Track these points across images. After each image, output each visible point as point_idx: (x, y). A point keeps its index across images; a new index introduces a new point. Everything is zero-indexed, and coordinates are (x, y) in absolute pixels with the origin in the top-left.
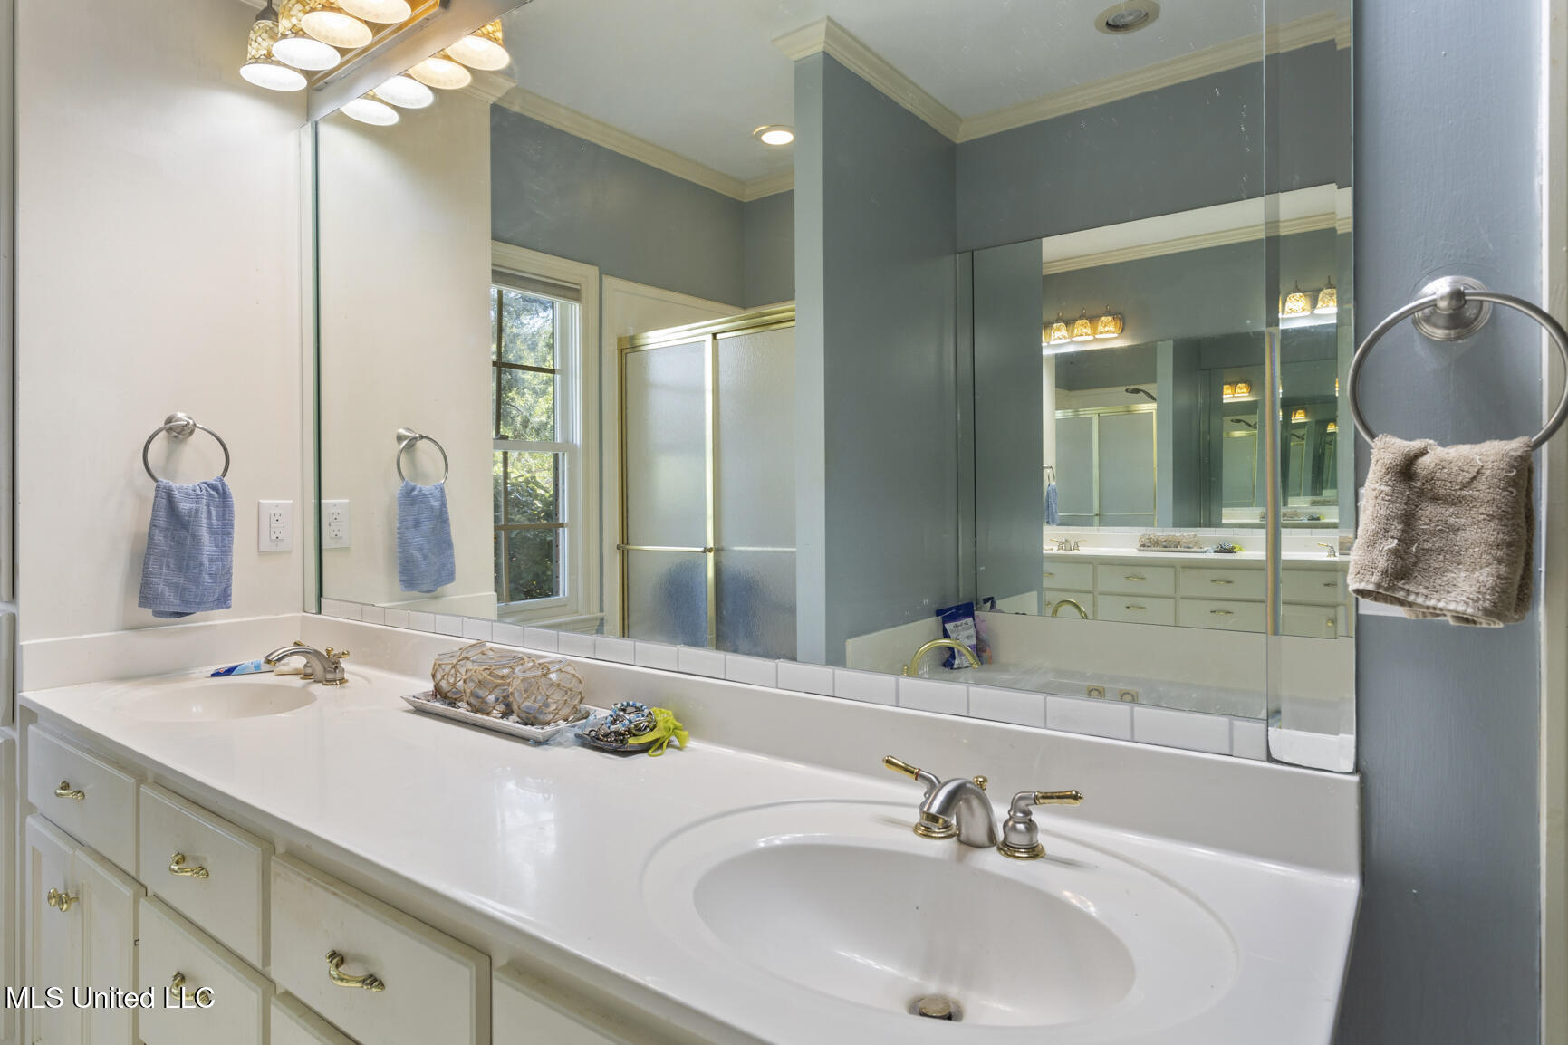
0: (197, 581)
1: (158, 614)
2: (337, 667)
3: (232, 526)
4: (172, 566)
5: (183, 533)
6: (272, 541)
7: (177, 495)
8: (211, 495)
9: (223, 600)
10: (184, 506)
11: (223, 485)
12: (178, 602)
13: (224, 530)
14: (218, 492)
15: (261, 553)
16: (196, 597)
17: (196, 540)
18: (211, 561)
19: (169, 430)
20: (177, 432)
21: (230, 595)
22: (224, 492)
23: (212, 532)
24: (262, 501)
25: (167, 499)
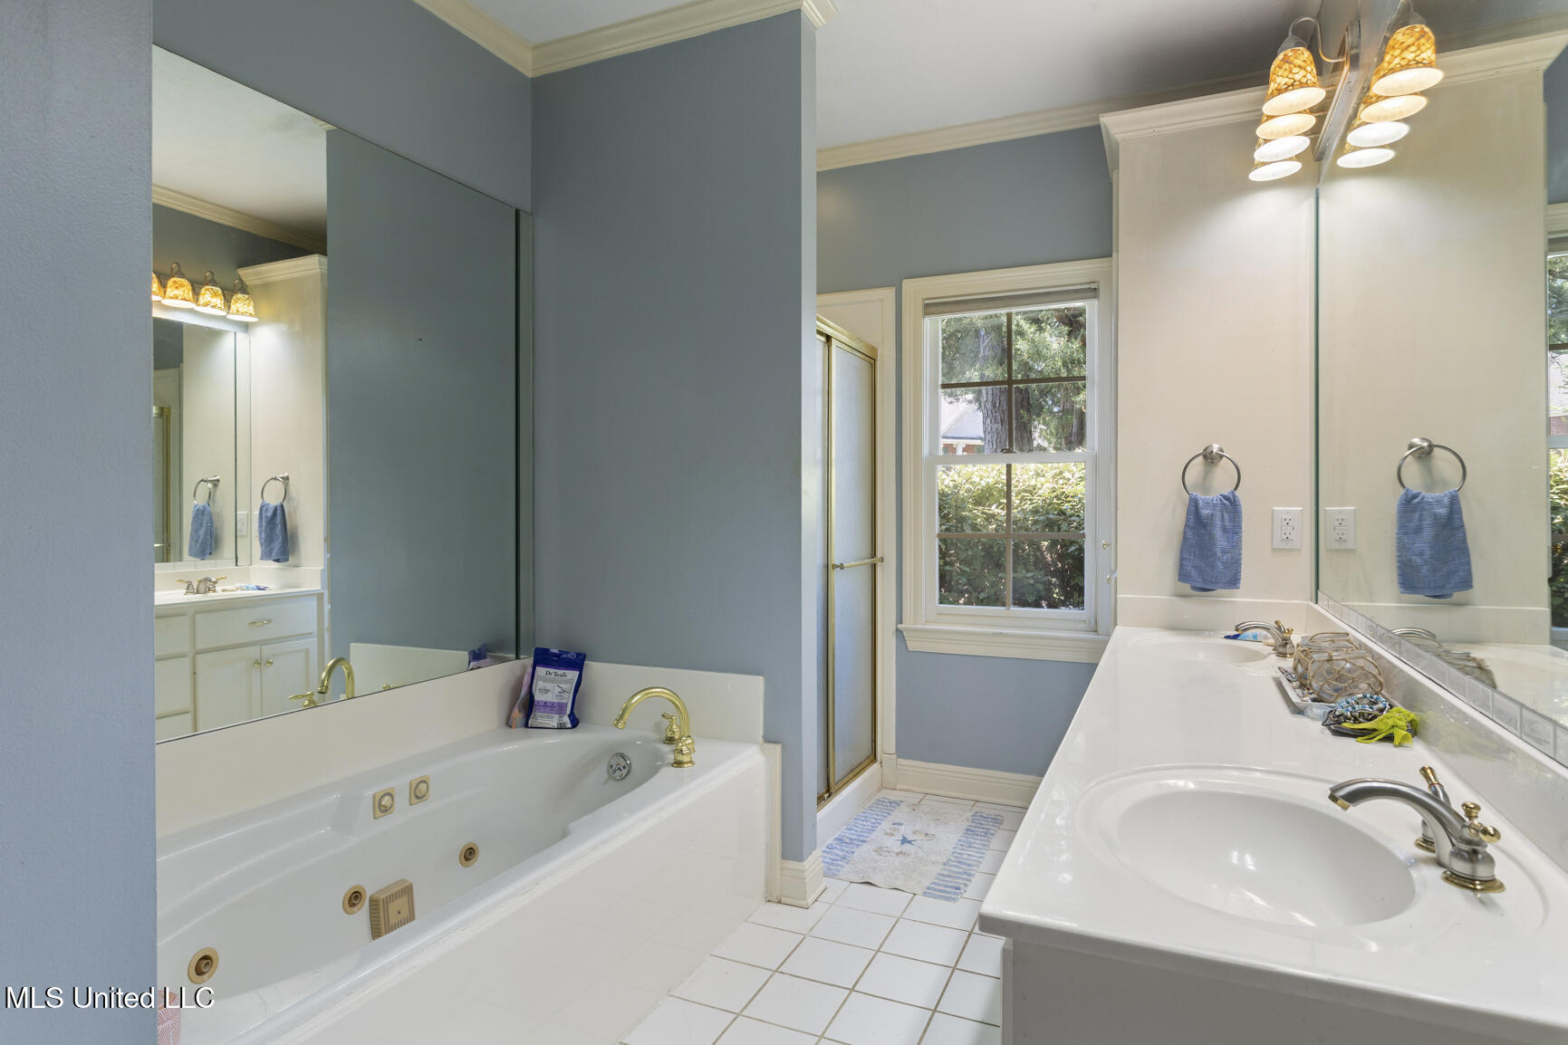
0: (1213, 567)
1: (1194, 588)
2: (1286, 643)
3: (1240, 527)
4: (1197, 555)
5: (1203, 531)
6: (1282, 540)
7: (1201, 503)
8: (1224, 504)
9: (1234, 582)
10: (1205, 512)
11: (1234, 496)
12: (1200, 580)
13: (1234, 529)
14: (1230, 501)
15: (1275, 550)
16: (1212, 578)
17: (1211, 536)
18: (1223, 552)
19: (1205, 457)
20: (1210, 458)
21: (1240, 579)
22: (1235, 501)
23: (1224, 530)
24: (1275, 508)
25: (1194, 507)
